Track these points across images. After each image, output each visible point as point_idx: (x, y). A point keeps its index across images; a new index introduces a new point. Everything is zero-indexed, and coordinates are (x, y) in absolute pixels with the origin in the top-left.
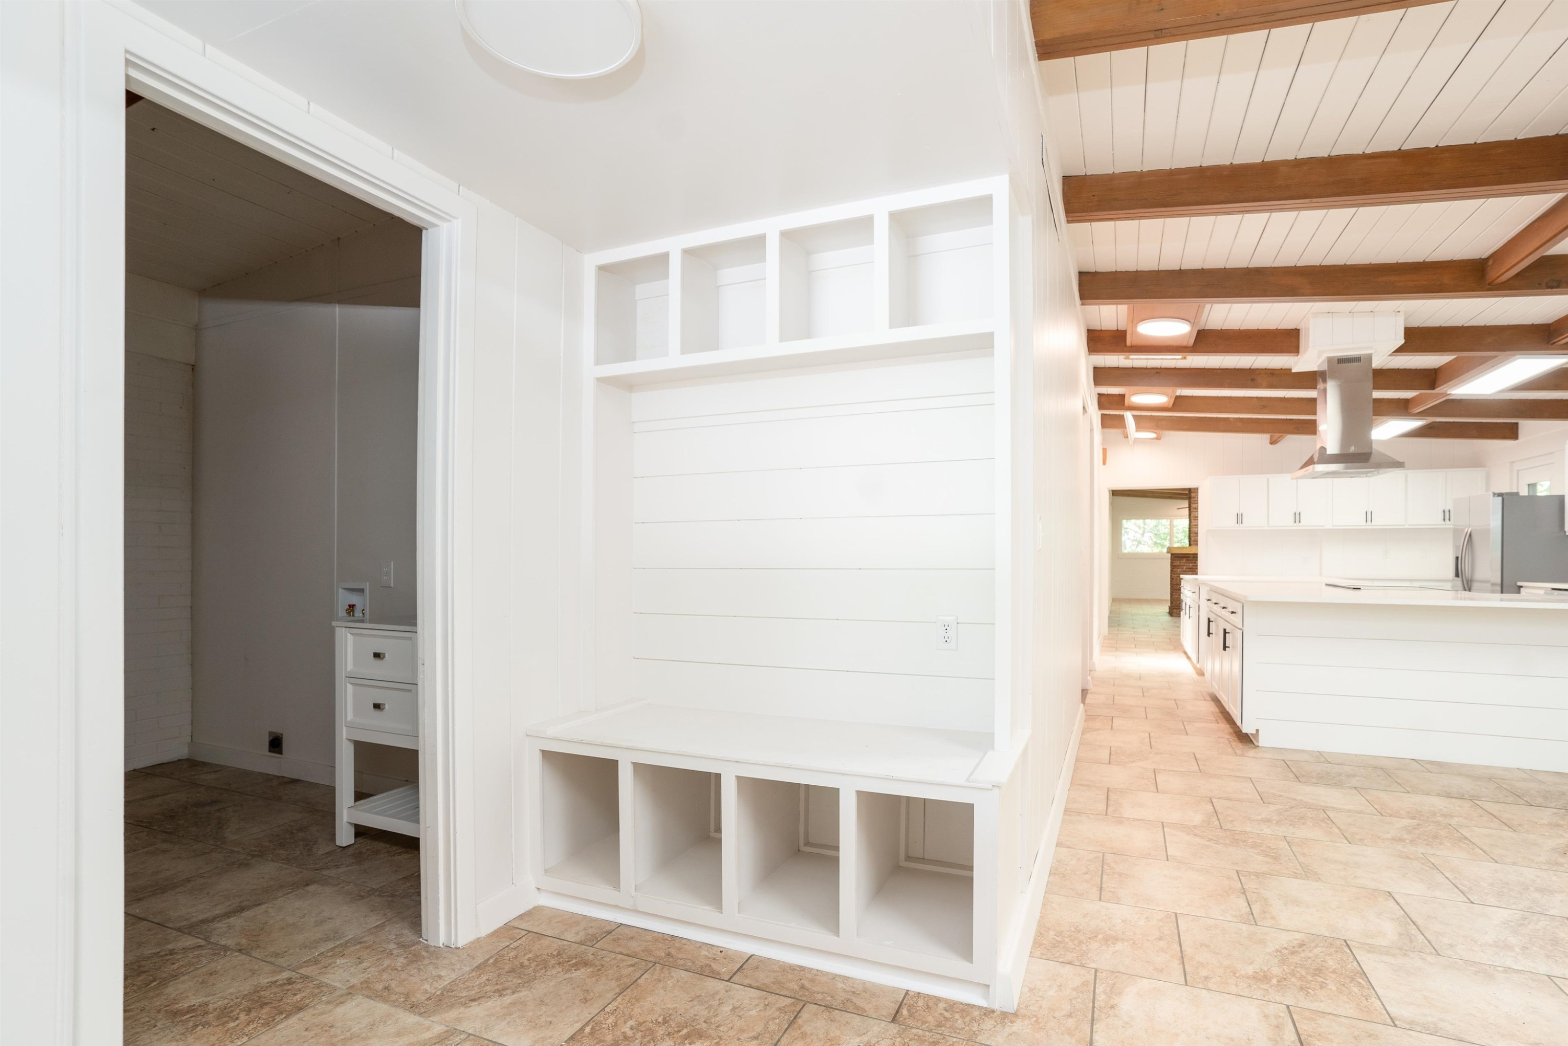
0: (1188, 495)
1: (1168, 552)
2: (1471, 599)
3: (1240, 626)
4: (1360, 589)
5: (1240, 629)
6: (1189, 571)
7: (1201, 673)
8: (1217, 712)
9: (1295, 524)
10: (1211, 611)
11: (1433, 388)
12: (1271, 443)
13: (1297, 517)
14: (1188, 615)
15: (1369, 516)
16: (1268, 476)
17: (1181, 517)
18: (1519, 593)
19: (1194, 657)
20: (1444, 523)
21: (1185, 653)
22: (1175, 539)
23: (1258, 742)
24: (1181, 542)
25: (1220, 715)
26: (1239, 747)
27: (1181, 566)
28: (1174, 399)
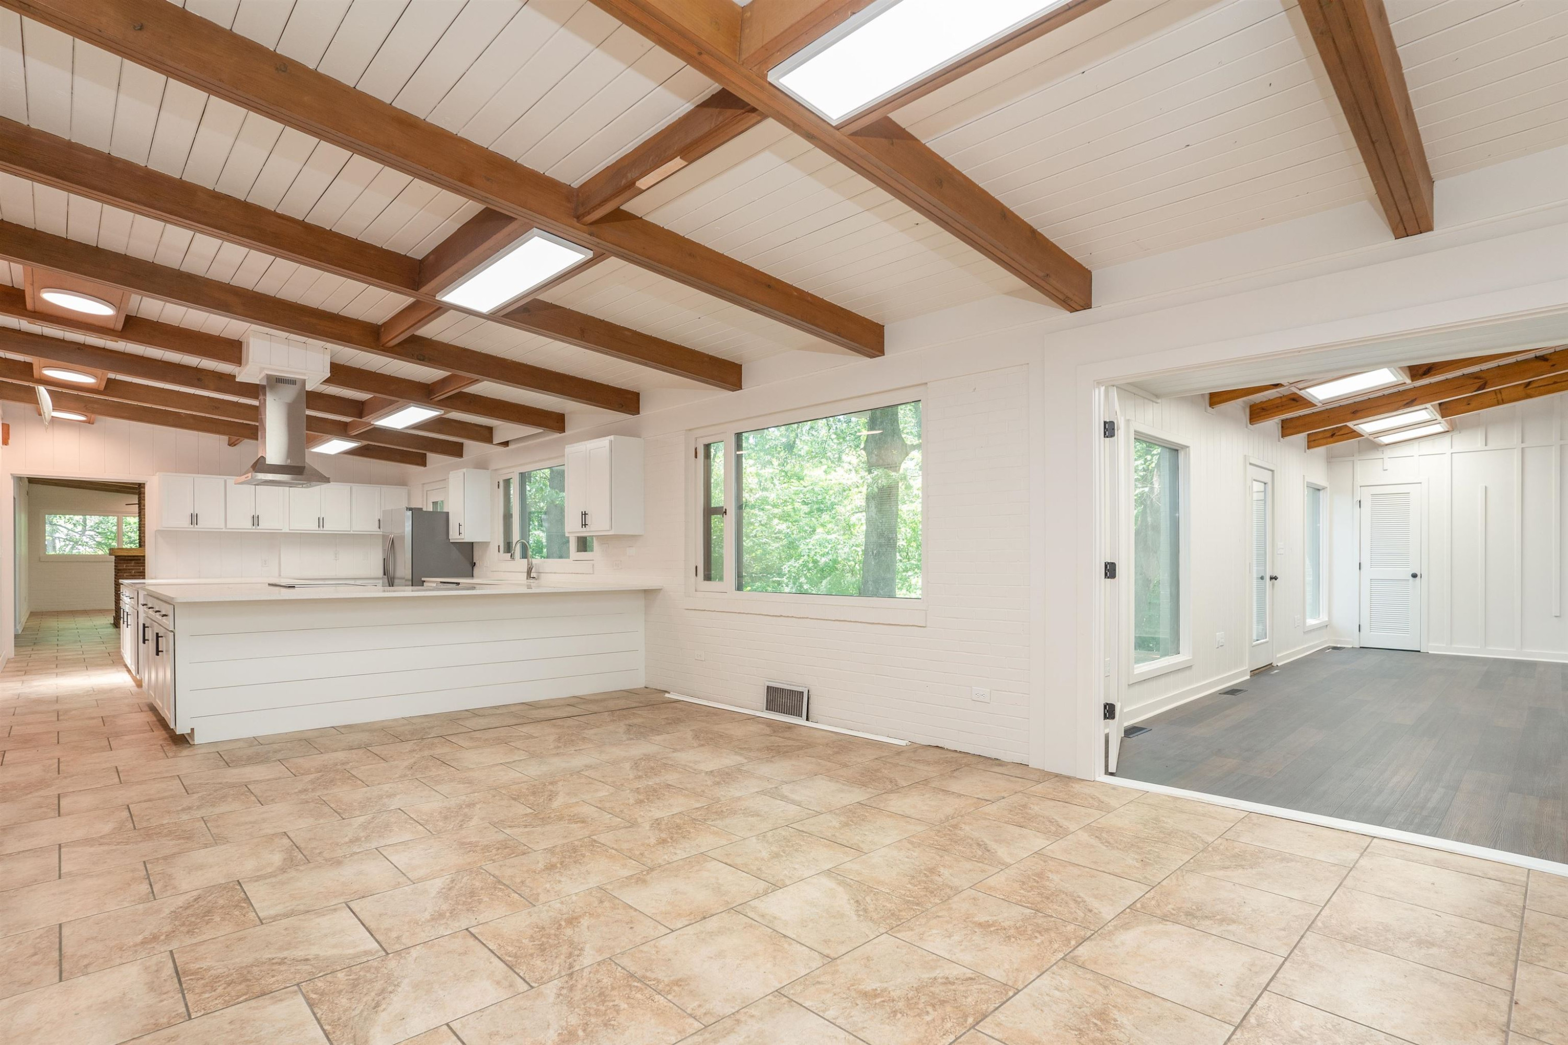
0: (137, 490)
1: (110, 554)
2: (394, 591)
3: (173, 629)
4: (294, 587)
5: (172, 631)
6: (139, 575)
7: (139, 684)
8: (154, 721)
9: (254, 527)
10: (148, 617)
11: (361, 418)
12: (230, 445)
13: (256, 520)
14: (125, 623)
15: (321, 522)
16: (225, 477)
17: (130, 514)
18: (423, 585)
19: (133, 668)
20: (379, 530)
21: (126, 666)
22: (125, 539)
23: (194, 740)
24: (129, 543)
25: (158, 723)
26: (171, 750)
27: (129, 569)
28: (105, 382)
